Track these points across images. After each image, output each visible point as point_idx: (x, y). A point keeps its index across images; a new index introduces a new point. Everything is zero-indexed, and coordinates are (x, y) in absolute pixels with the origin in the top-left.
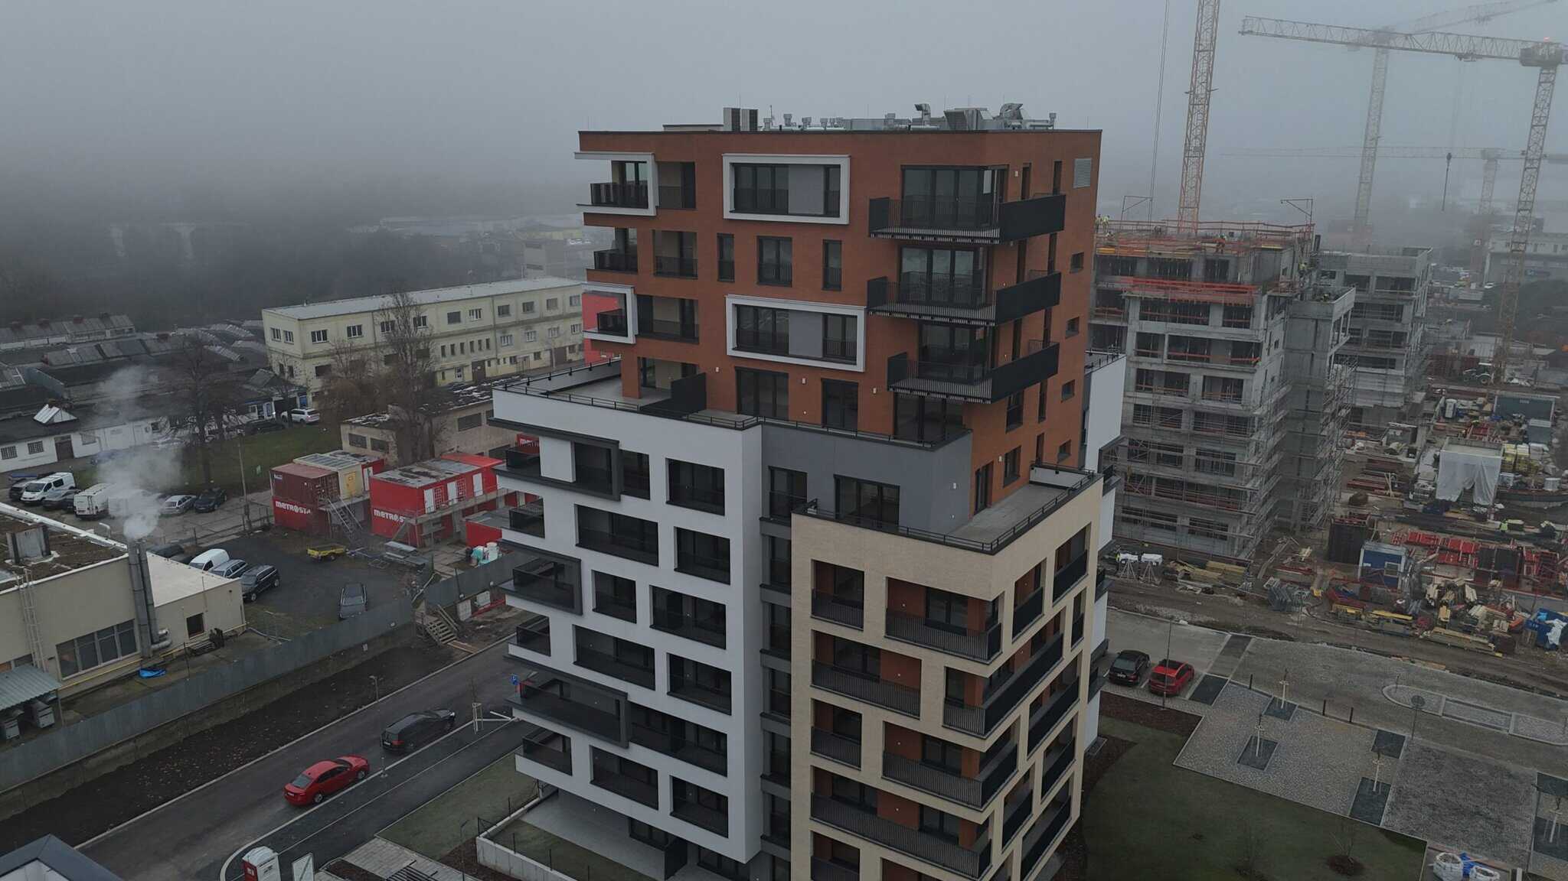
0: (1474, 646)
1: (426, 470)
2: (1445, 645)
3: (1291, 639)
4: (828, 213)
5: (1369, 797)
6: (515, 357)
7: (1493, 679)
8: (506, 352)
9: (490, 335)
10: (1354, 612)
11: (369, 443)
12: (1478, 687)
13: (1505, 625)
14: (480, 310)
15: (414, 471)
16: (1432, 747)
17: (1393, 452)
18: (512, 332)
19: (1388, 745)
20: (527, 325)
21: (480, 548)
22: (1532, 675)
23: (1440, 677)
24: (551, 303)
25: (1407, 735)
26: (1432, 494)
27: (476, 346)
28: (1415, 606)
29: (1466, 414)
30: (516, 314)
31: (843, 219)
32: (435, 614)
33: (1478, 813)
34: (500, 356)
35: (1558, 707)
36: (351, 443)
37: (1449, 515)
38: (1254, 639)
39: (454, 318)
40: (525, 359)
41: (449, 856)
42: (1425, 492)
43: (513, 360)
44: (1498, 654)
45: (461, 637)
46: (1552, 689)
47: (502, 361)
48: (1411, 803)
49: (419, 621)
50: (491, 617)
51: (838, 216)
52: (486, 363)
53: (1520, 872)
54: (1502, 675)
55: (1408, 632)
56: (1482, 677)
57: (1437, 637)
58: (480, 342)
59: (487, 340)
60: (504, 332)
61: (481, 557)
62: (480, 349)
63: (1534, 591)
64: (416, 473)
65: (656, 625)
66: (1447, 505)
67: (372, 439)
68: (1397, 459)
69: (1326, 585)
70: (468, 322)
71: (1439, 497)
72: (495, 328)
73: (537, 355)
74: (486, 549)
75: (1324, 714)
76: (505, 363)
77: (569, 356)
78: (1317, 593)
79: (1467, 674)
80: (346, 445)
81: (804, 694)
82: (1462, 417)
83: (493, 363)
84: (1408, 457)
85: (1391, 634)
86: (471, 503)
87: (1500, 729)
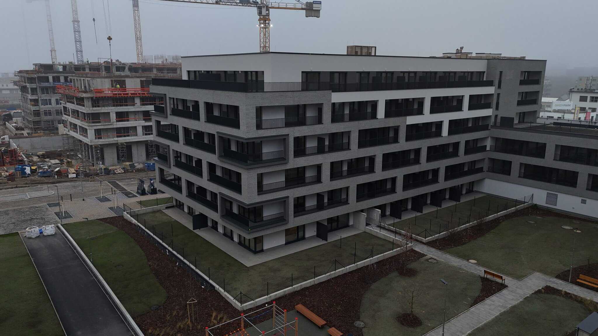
7: (12, 188)
13: (7, 174)
22: (26, 184)
33: (32, 219)
35: (42, 188)
53: (59, 225)
54: (14, 186)
56: (8, 189)
87: (24, 198)
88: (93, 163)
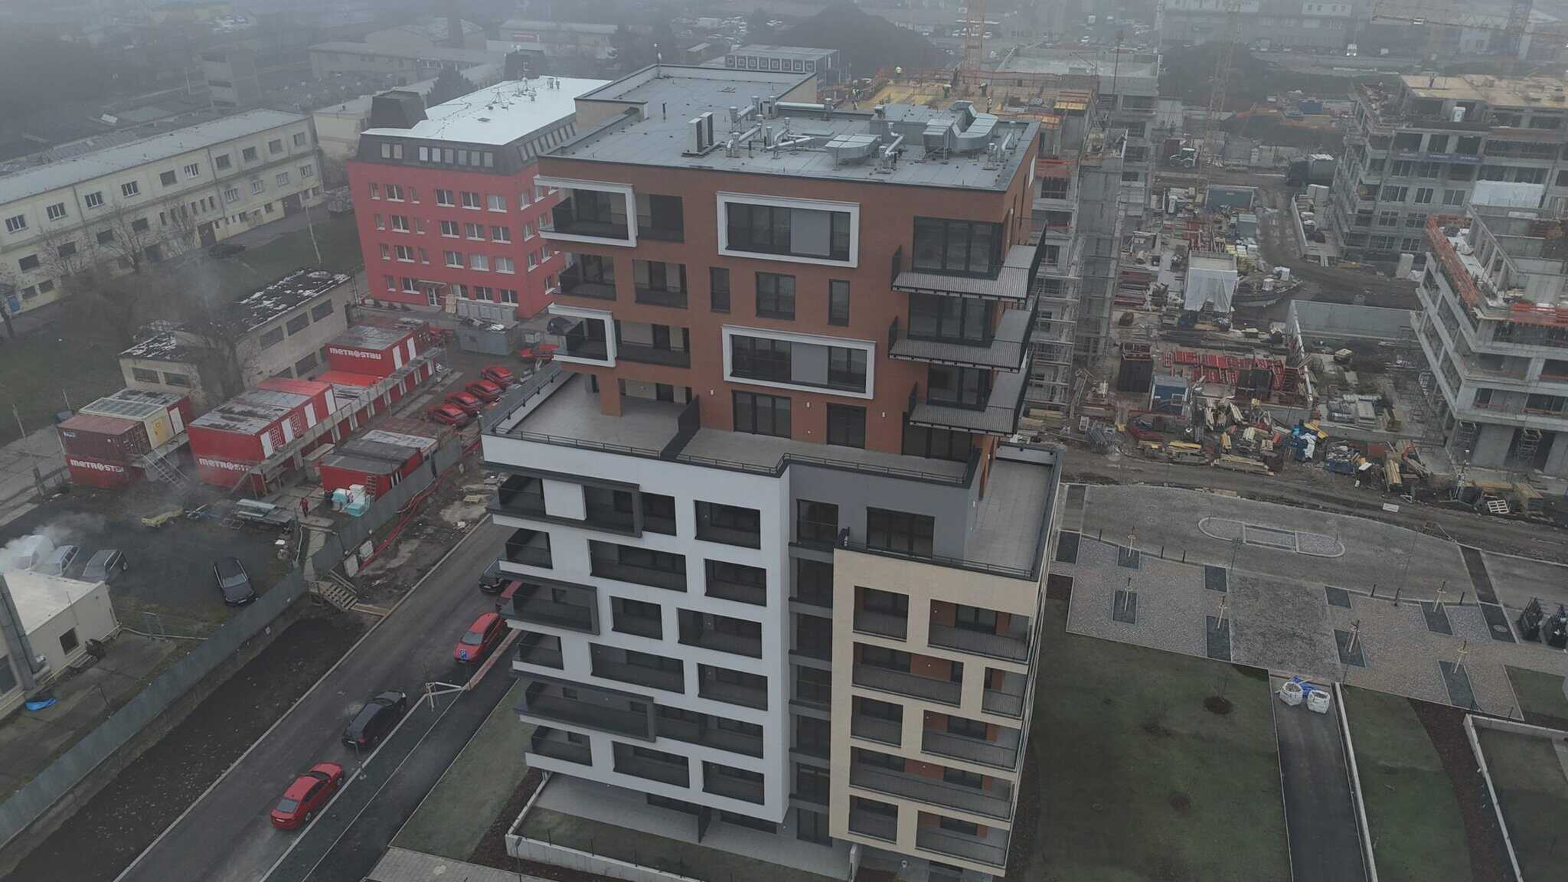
0: (1253, 469)
1: (250, 408)
2: (1231, 470)
3: (1117, 483)
4: (833, 256)
5: (1217, 636)
6: (244, 213)
7: (1273, 499)
8: (234, 209)
9: (212, 193)
10: (1156, 447)
11: (162, 378)
12: (1264, 509)
13: (1271, 443)
14: (196, 165)
15: (237, 411)
16: (1246, 576)
17: (1140, 261)
18: (236, 185)
19: (1215, 579)
20: (251, 174)
21: (341, 492)
22: (1299, 491)
23: (1234, 503)
24: (275, 146)
25: (1227, 567)
26: (1182, 306)
27: (199, 208)
28: (1199, 431)
29: (1184, 207)
30: (237, 163)
31: (853, 262)
32: (326, 579)
33: (1294, 634)
34: (227, 214)
35: (1325, 520)
36: (137, 378)
37: (1198, 326)
38: (1088, 486)
39: (168, 178)
40: (256, 213)
41: (474, 854)
42: (1176, 305)
43: (243, 217)
44: (1272, 474)
45: (362, 598)
46: (1315, 501)
47: (230, 220)
48: (1246, 634)
49: (314, 590)
50: (381, 568)
51: (848, 260)
52: (214, 225)
53: (1337, 685)
54: (1278, 494)
55: (1203, 462)
56: (1264, 499)
57: (1225, 465)
58: (202, 201)
59: (211, 199)
60: (228, 186)
61: (344, 501)
62: (204, 210)
63: (1281, 403)
64: (241, 413)
65: (682, 641)
66: (1194, 317)
67: (166, 374)
68: (1147, 270)
69: (1126, 417)
70: (185, 181)
71: (1187, 308)
72: (217, 183)
73: (269, 207)
74: (349, 492)
75: (1162, 557)
76: (234, 221)
77: (304, 203)
78: (1121, 428)
79: (1252, 496)
80: (131, 381)
81: (843, 691)
82: (1181, 211)
83: (221, 223)
84: (1153, 265)
85: (1189, 464)
86: (310, 438)
87: (1289, 549)
88: (1446, 439)
